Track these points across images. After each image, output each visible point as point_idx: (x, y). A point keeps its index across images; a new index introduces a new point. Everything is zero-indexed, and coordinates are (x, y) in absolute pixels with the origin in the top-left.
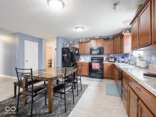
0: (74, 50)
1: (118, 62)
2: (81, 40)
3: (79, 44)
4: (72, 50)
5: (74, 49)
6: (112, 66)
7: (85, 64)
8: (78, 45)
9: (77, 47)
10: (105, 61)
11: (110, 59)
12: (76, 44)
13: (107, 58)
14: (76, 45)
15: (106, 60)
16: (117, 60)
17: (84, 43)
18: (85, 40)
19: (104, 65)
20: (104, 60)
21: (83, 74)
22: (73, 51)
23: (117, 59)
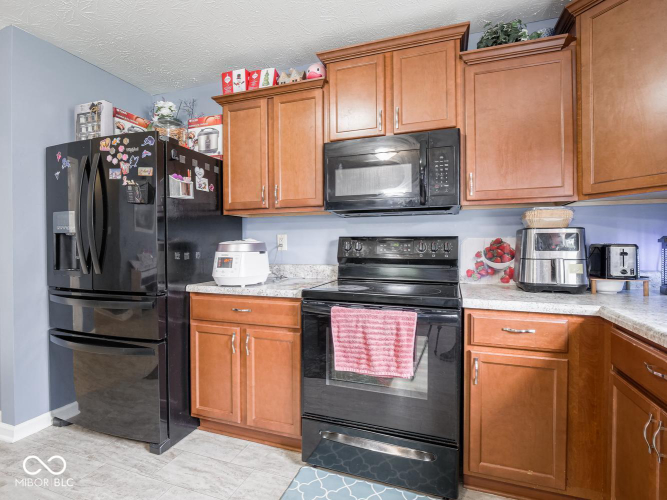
0: (144, 163)
1: (618, 285)
2: (242, 72)
3: (222, 120)
4: (125, 167)
5: (146, 153)
6: (575, 350)
7: (261, 310)
8: (219, 127)
9: (208, 145)
10: (469, 273)
11: (533, 253)
12: (200, 122)
13: (487, 242)
14: (196, 131)
15: (479, 264)
16: (615, 271)
17: (263, 102)
18: (277, 75)
19: (477, 328)
20: (466, 262)
21: (244, 418)
22: (133, 174)
23: (615, 252)
